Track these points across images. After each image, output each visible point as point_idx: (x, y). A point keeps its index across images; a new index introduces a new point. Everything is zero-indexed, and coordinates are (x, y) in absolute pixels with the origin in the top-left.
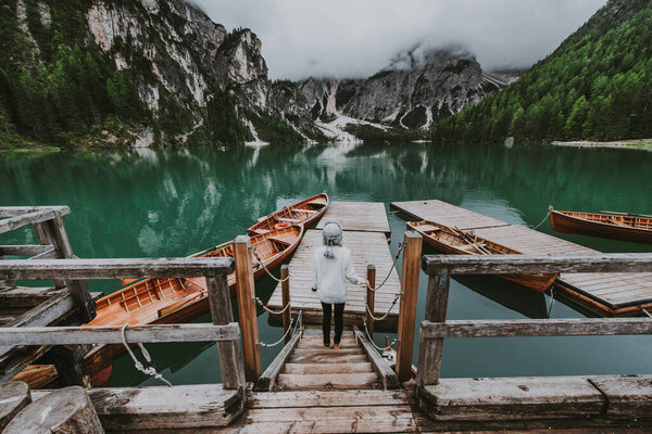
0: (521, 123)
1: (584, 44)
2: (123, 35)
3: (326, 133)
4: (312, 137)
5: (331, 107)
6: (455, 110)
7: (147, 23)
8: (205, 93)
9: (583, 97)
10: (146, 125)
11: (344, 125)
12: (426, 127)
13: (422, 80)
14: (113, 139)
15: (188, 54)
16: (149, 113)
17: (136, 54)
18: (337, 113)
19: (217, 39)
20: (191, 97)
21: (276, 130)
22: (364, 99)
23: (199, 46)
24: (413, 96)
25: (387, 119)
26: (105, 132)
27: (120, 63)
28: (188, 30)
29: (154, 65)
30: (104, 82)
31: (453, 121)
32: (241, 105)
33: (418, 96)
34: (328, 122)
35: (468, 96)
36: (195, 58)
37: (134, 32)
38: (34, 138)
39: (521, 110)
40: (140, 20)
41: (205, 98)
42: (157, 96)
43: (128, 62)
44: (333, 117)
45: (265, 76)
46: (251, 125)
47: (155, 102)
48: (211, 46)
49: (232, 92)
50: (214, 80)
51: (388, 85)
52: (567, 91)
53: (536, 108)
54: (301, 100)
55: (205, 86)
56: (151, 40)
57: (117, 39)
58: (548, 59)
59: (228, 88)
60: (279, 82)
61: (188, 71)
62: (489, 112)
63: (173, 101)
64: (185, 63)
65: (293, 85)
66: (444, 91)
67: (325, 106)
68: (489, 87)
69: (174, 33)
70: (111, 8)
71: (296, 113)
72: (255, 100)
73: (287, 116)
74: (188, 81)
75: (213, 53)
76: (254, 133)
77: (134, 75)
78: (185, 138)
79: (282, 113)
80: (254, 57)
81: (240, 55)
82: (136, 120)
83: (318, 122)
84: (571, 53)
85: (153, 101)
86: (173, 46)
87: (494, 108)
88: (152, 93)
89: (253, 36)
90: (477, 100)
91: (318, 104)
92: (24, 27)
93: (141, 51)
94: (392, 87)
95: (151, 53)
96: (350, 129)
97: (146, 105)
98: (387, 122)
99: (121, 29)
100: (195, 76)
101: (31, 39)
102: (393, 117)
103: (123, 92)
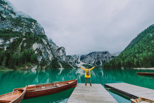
0: (123, 64)
1: (130, 49)
2: (39, 48)
3: (78, 66)
4: (75, 67)
5: (79, 61)
6: (107, 61)
7: (44, 46)
8: (52, 58)
9: (135, 58)
10: (36, 64)
11: (82, 65)
12: (101, 65)
13: (98, 55)
14: (27, 68)
15: (50, 51)
16: (38, 62)
17: (40, 51)
18: (80, 62)
19: (57, 48)
20: (49, 59)
21: (67, 65)
22: (86, 59)
23: (53, 49)
24: (97, 58)
25: (92, 63)
26: (26, 66)
27: (36, 52)
28: (51, 47)
29: (43, 53)
30: (31, 55)
31: (107, 63)
32: (59, 60)
33: (98, 58)
34: (78, 64)
35: (109, 58)
36: (52, 52)
37: (41, 47)
38: (8, 67)
39: (122, 61)
40: (43, 45)
41: (52, 59)
42: (41, 58)
43: (38, 52)
44: (80, 63)
45: (65, 55)
46: (61, 64)
47: (41, 60)
48: (55, 49)
49: (58, 58)
50: (54, 55)
51: (91, 56)
52: (131, 57)
53: (125, 61)
54: (72, 59)
55: (52, 56)
56: (44, 49)
57: (37, 49)
58: (123, 51)
59: (57, 57)
60: (68, 56)
61: (50, 54)
62: (115, 61)
63: (44, 59)
64: (49, 52)
65: (71, 56)
66: (103, 57)
67: (78, 60)
68: (113, 57)
69: (49, 47)
70: (38, 43)
71: (71, 62)
72: (63, 59)
73: (69, 62)
74: (49, 56)
75: (55, 51)
76: (61, 66)
77: (38, 54)
78: (45, 67)
79: (68, 62)
80: (63, 51)
81: (61, 51)
82: (35, 63)
83: (76, 64)
84: (128, 50)
85: (40, 59)
86: (48, 49)
87: (116, 61)
88: (40, 58)
89: (64, 48)
90: (111, 59)
91: (76, 60)
92: (20, 46)
93: (41, 50)
94: (92, 57)
95: (43, 51)
96: (84, 65)
97: (38, 60)
98: (92, 64)
99: (39, 47)
100: (51, 55)
101: (20, 48)
102: (93, 63)
103: (34, 58)
